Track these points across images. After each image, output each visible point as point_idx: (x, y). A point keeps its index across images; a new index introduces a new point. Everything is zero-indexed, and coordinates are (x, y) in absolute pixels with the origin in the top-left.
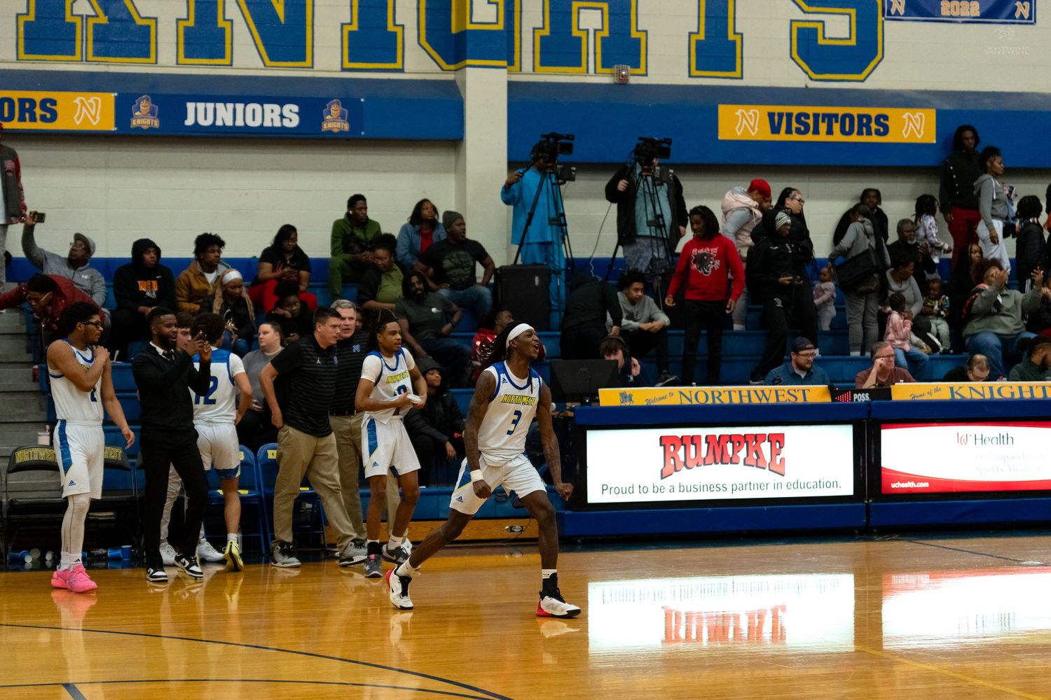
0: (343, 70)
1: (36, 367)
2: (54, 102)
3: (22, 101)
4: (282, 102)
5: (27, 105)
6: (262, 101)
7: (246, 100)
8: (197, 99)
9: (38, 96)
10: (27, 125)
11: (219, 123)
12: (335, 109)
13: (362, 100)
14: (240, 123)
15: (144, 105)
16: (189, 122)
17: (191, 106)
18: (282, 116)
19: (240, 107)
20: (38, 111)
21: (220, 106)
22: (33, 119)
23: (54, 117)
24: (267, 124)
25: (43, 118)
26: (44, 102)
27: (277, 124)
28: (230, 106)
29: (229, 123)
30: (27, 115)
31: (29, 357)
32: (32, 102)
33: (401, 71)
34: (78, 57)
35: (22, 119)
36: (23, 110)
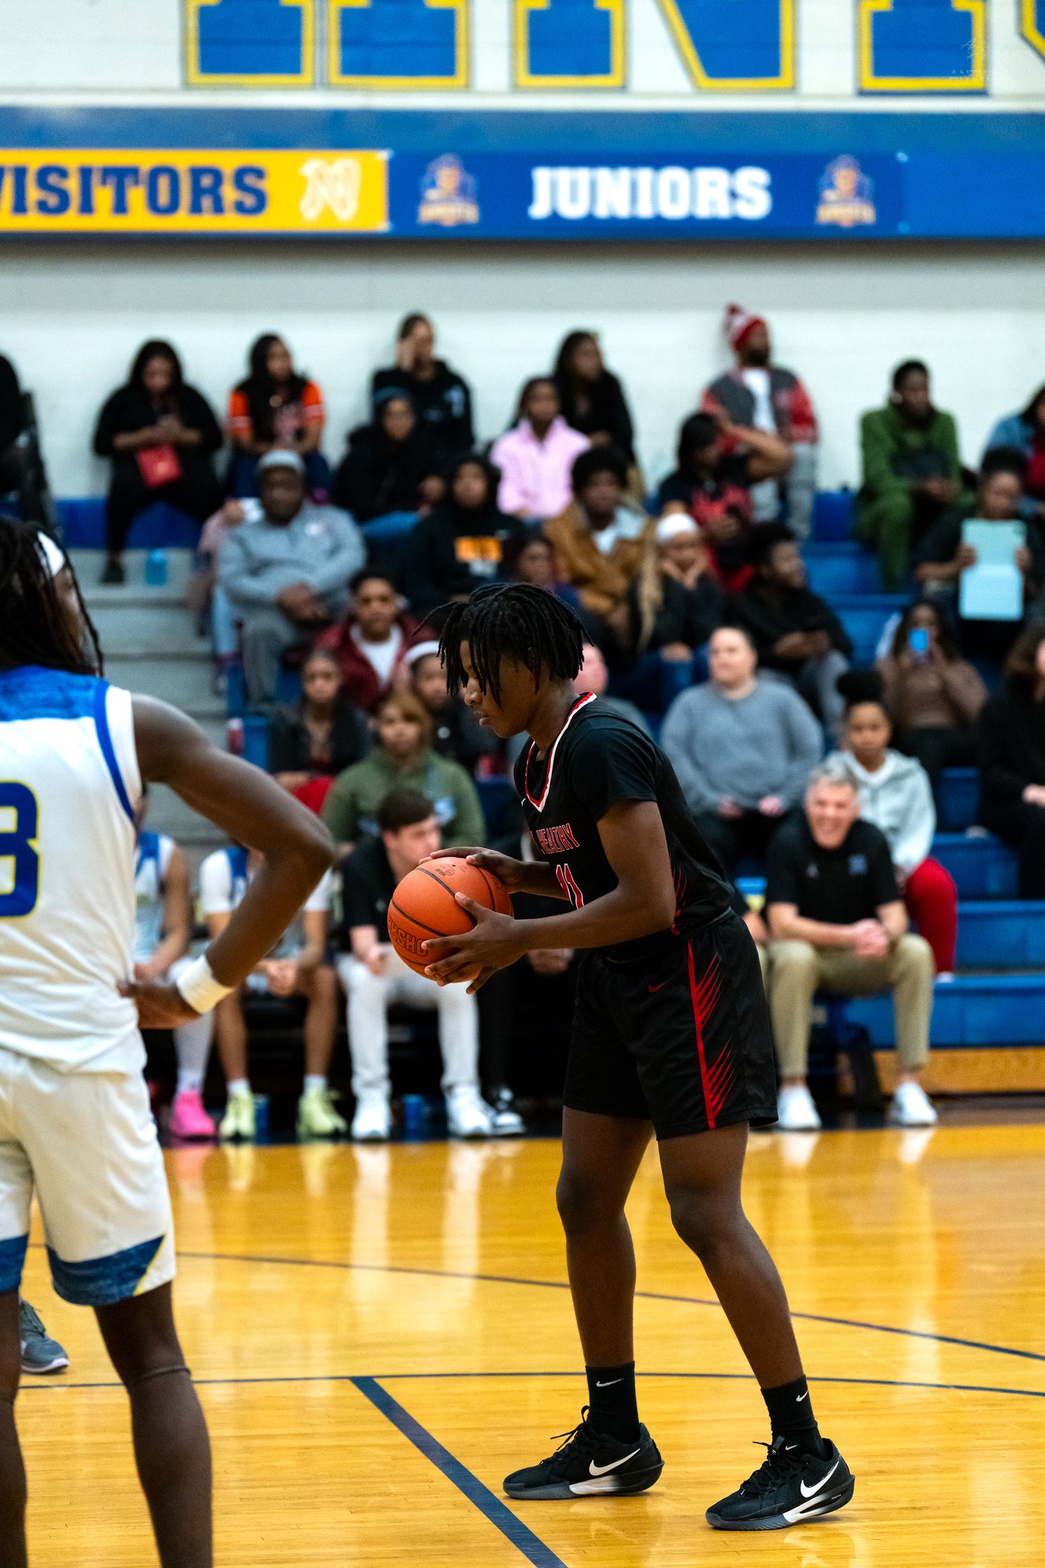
0: (863, 93)
1: (235, 724)
2: (259, 173)
3: (197, 173)
4: (732, 163)
5: (206, 181)
6: (691, 161)
7: (658, 161)
8: (556, 160)
9: (228, 160)
10: (207, 223)
11: (602, 212)
12: (844, 177)
13: (902, 157)
14: (645, 211)
15: (447, 176)
16: (539, 210)
17: (542, 176)
18: (733, 195)
19: (644, 175)
20: (229, 193)
21: (603, 174)
22: (218, 208)
23: (260, 203)
24: (703, 212)
25: (240, 208)
26: (240, 175)
27: (723, 210)
28: (625, 174)
29: (623, 211)
30: (207, 202)
31: (219, 705)
32: (217, 175)
33: (982, 93)
34: (306, 77)
35: (196, 208)
36: (197, 192)
